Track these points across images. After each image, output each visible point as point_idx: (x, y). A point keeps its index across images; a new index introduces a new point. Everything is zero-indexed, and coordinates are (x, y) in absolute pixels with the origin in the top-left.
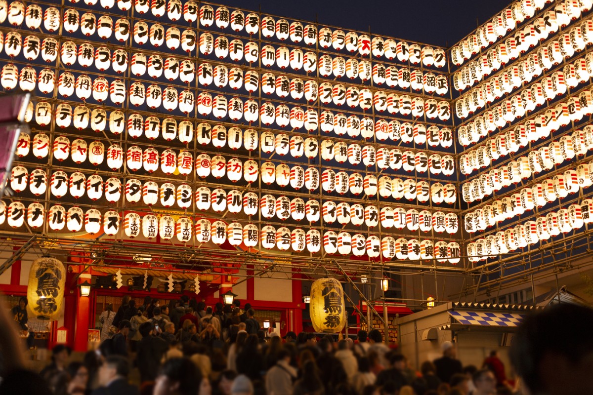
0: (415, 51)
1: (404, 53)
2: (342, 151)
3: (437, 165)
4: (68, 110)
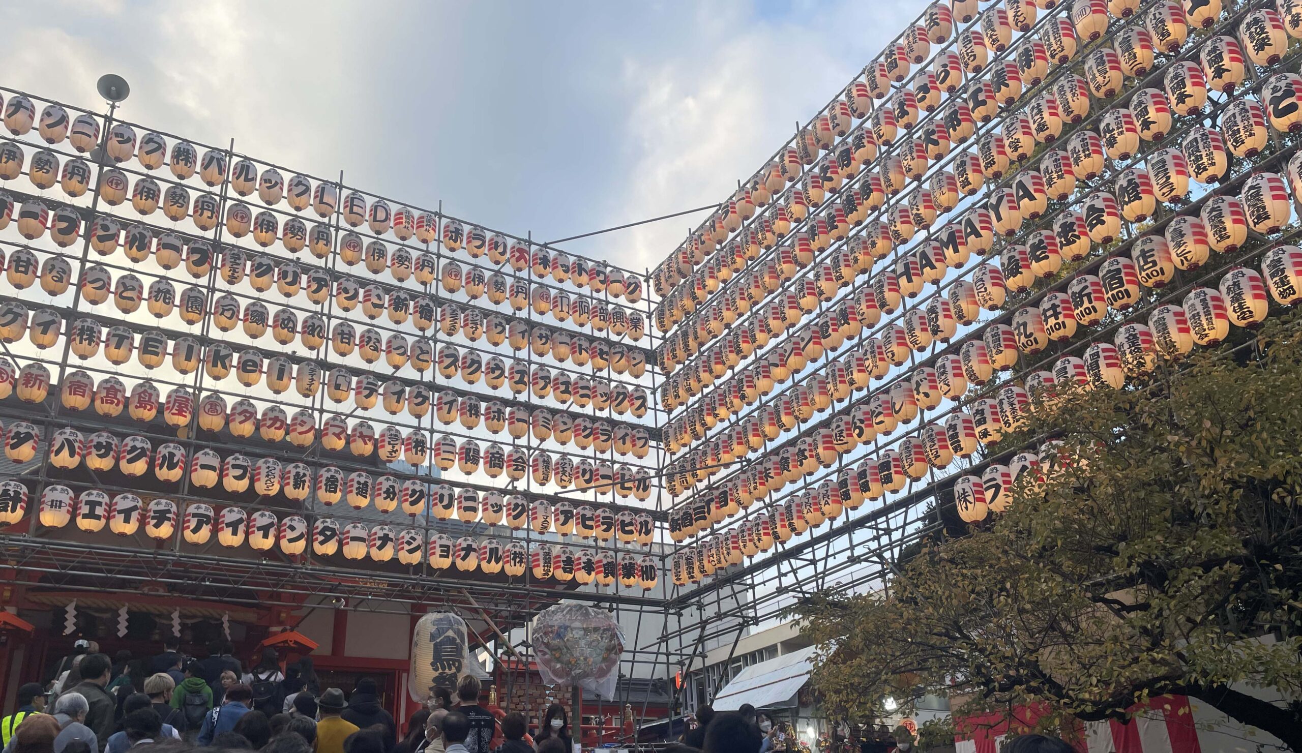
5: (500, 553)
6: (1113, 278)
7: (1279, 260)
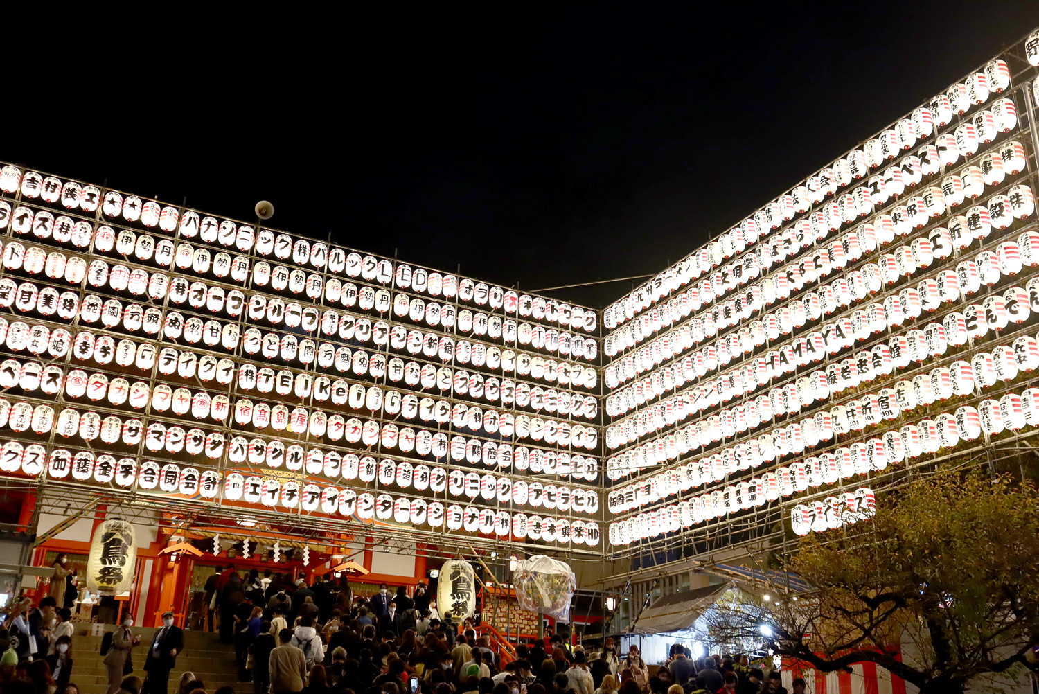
0: (565, 311)
1: (553, 312)
2: (476, 418)
3: (579, 502)
4: (173, 356)
5: (493, 519)
6: (883, 401)
7: (961, 416)
